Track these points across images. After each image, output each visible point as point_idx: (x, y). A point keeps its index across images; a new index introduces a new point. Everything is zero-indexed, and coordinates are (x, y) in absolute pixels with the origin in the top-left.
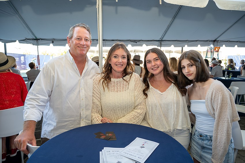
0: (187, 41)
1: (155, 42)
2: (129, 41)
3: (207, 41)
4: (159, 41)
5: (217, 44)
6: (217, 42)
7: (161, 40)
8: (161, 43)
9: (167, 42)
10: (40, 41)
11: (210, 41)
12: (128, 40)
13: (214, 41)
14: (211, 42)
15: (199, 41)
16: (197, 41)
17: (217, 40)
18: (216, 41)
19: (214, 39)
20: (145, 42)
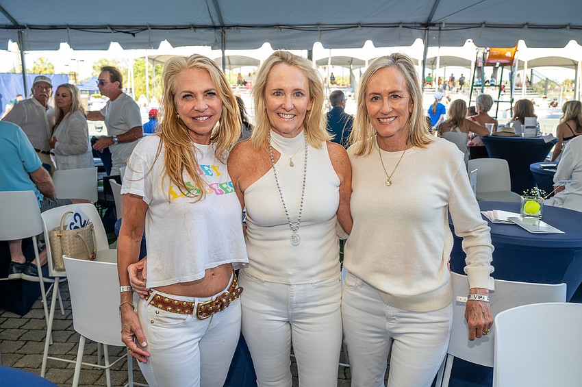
2: (110, 30)
3: (396, 25)
5: (439, 37)
6: (439, 29)
7: (221, 26)
9: (243, 31)
11: (407, 25)
12: (105, 27)
13: (427, 25)
17: (434, 21)
18: (434, 25)
19: (423, 19)
20: (167, 31)
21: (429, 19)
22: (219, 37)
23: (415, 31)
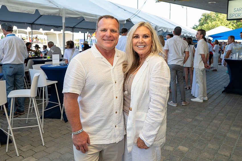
22: (72, 30)
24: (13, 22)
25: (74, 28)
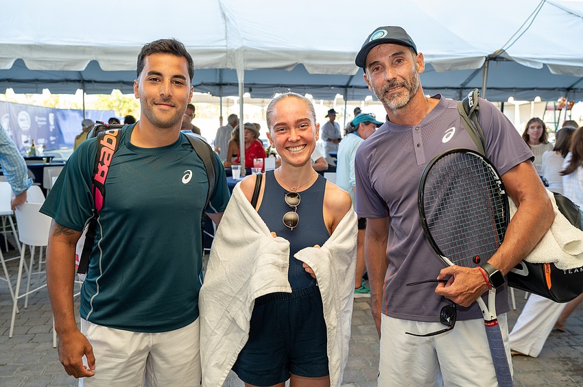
0: (514, 90)
1: (449, 90)
3: (554, 89)
4: (457, 88)
5: (574, 95)
6: (574, 92)
7: (462, 88)
8: (461, 94)
10: (225, 89)
11: (559, 89)
13: (569, 89)
14: (563, 91)
15: (538, 89)
16: (533, 89)
17: (575, 87)
18: (572, 89)
19: (568, 86)
20: (430, 91)
21: (572, 86)
22: (458, 95)
23: (561, 93)
24: (303, 86)
25: (465, 88)
